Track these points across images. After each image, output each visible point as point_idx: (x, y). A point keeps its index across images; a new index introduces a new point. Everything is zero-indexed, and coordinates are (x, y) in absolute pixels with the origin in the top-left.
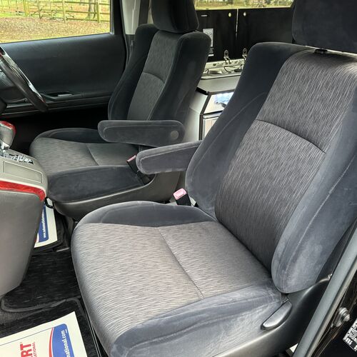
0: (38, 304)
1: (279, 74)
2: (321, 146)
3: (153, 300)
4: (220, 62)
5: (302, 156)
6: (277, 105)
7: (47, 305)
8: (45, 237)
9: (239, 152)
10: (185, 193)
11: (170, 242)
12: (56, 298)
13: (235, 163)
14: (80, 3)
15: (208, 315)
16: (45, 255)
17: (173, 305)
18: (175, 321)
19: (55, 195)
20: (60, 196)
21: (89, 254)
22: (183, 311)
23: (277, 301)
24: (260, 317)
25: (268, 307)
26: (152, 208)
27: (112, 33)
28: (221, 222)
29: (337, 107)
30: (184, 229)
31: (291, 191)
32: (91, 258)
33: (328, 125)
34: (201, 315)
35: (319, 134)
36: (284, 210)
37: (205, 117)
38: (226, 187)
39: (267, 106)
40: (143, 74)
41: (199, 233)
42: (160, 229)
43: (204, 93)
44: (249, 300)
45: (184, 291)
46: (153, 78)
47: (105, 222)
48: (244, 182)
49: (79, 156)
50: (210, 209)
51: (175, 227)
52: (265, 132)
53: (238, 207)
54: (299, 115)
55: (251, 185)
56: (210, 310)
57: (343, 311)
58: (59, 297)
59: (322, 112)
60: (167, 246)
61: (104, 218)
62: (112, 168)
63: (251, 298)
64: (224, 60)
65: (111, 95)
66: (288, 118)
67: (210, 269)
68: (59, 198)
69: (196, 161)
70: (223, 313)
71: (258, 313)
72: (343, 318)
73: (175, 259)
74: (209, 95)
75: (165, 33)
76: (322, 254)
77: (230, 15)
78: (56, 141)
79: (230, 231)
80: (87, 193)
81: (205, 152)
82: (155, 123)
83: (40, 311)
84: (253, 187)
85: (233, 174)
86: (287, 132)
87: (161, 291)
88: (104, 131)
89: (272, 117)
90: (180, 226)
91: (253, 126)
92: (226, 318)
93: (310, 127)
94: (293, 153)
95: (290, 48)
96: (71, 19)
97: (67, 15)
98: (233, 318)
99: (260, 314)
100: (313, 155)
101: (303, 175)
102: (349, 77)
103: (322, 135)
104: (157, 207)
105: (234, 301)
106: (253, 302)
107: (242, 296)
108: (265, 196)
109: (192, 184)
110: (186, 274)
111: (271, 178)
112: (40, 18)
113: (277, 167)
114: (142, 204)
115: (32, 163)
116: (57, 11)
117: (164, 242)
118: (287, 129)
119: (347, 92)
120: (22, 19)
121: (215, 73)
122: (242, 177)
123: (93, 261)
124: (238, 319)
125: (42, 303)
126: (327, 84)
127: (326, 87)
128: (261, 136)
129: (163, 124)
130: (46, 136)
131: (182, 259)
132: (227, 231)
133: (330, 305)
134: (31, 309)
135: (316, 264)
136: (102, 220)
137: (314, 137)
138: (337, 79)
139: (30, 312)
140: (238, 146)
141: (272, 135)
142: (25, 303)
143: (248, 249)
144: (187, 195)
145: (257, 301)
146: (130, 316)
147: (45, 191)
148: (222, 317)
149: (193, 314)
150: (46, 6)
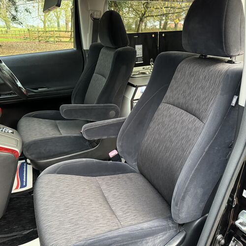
0: (14, 232)
1: (176, 72)
2: (202, 119)
3: (85, 228)
4: (148, 67)
5: (190, 126)
6: (174, 93)
7: (20, 233)
8: (24, 185)
9: (151, 124)
10: (117, 153)
11: (104, 187)
12: (28, 228)
13: (149, 132)
14: (66, 31)
15: (121, 239)
16: (23, 198)
17: (98, 232)
18: (96, 243)
19: (30, 155)
20: (33, 156)
21: (44, 195)
22: (103, 236)
23: (175, 229)
24: (161, 241)
25: (167, 234)
26: (93, 163)
27: (75, 49)
28: (142, 173)
29: (211, 92)
30: (115, 178)
31: (183, 151)
32: (46, 198)
33: (206, 104)
34: (116, 239)
35: (201, 111)
36: (179, 164)
37: (134, 102)
38: (144, 148)
39: (168, 94)
40: (94, 74)
41: (125, 181)
42: (97, 178)
43: (133, 86)
44: (153, 229)
45: (108, 222)
46: (100, 77)
47: (59, 173)
48: (155, 145)
49: (50, 129)
50: (134, 164)
51: (108, 177)
52: (168, 110)
53: (151, 162)
54: (188, 98)
55: (159, 147)
56: (123, 235)
57: (219, 237)
58: (29, 227)
59: (202, 96)
60: (101, 190)
61: (58, 170)
62: (70, 137)
63: (155, 227)
64: (150, 65)
65: (73, 89)
66: (182, 101)
67: (129, 207)
68: (33, 157)
69: (123, 131)
70: (132, 238)
71: (160, 238)
72: (219, 242)
73: (105, 199)
74: (137, 87)
75: (108, 48)
76: (204, 194)
77: (153, 36)
78: (36, 119)
79: (147, 180)
80: (52, 154)
81: (129, 124)
82: (99, 106)
83: (15, 237)
84: (160, 148)
85: (148, 139)
86: (182, 110)
87: (91, 222)
88: (63, 111)
89: (171, 100)
90: (113, 176)
91: (160, 107)
92: (134, 241)
93: (195, 106)
94: (185, 124)
95: (182, 55)
96: (59, 42)
97: (56, 39)
98: (139, 241)
99: (161, 239)
100: (197, 125)
101: (191, 139)
102: (219, 72)
103: (202, 111)
104: (97, 162)
105: (142, 229)
106: (156, 230)
107: (149, 226)
108: (168, 154)
109: (121, 147)
110: (112, 210)
111: (171, 142)
112: (39, 41)
113: (175, 134)
114: (86, 161)
115: (13, 133)
116: (50, 37)
117: (99, 187)
118: (181, 108)
119: (217, 82)
120: (28, 42)
121: (144, 73)
122: (153, 141)
123: (46, 200)
124: (144, 242)
125: (17, 231)
126: (205, 77)
127: (204, 79)
128: (165, 113)
129: (104, 106)
130: (29, 116)
131: (110, 200)
132: (145, 179)
133: (209, 232)
134: (9, 235)
135: (199, 202)
136: (57, 172)
137: (197, 113)
138: (211, 74)
139: (8, 237)
140: (151, 120)
141: (172, 112)
142: (5, 231)
143: (159, 193)
144: (118, 155)
145: (159, 229)
146: (66, 239)
147: (19, 151)
148: (131, 240)
149: (110, 238)
150: (43, 34)
